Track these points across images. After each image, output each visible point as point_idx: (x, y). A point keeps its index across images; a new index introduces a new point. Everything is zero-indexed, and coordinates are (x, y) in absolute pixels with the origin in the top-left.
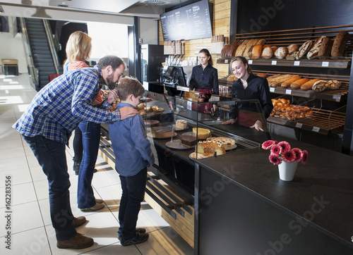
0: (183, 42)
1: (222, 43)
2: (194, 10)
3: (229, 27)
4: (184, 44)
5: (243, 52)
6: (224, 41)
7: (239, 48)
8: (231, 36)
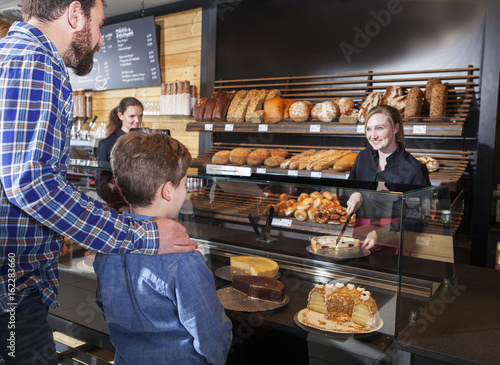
0: (88, 95)
1: (188, 95)
2: (118, 36)
3: (199, 68)
4: (91, 99)
5: (245, 111)
6: (190, 92)
7: (234, 103)
8: (202, 85)
